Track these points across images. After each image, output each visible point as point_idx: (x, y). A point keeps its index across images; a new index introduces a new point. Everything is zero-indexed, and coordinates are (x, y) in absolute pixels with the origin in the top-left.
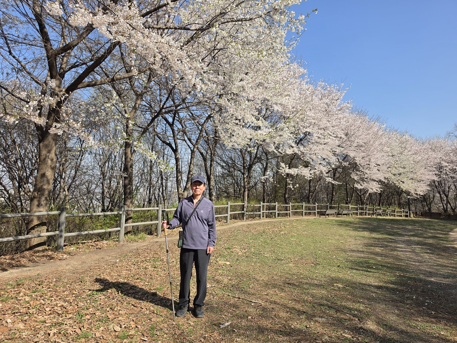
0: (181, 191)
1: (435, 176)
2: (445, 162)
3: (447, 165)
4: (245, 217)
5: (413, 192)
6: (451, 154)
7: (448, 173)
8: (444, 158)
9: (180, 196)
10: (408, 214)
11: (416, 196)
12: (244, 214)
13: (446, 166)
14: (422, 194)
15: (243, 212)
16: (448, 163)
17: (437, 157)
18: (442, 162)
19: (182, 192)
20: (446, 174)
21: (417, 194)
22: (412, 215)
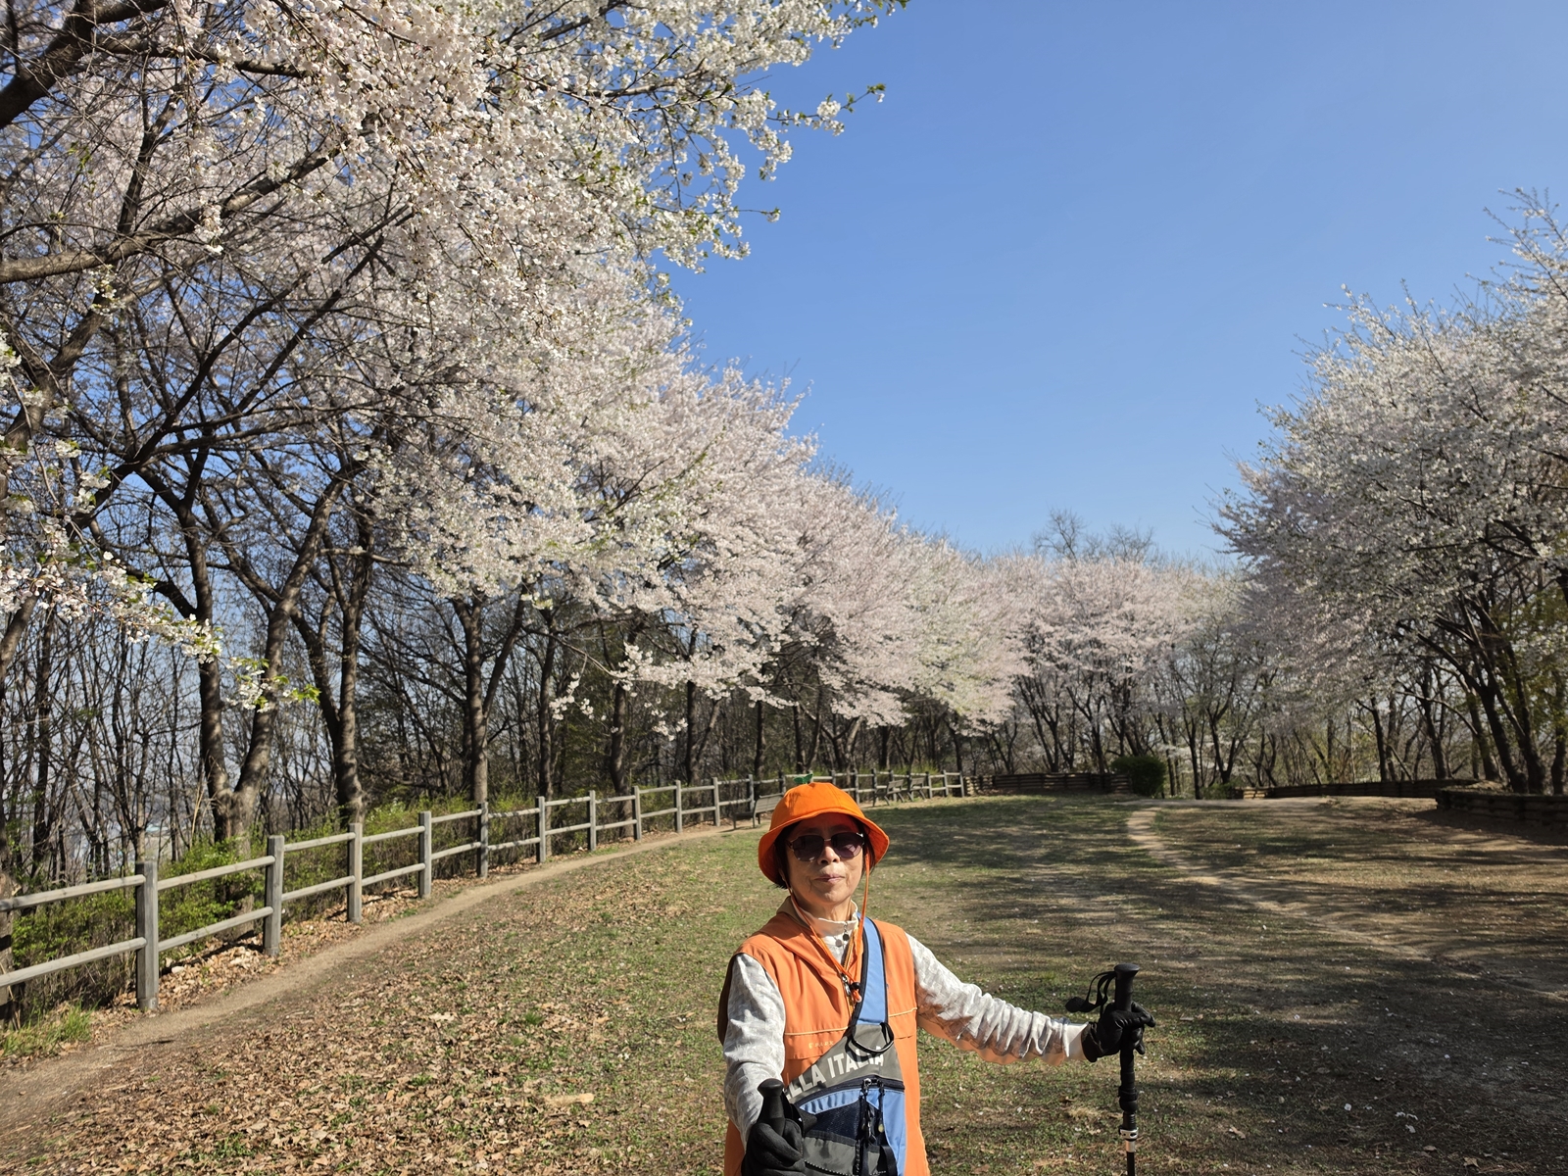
0: (226, 786)
1: (1024, 664)
2: (1045, 620)
3: (1051, 629)
4: (486, 865)
5: (973, 717)
6: (1059, 599)
7: (1056, 654)
8: (1043, 611)
9: (223, 809)
10: (961, 786)
11: (982, 729)
12: (480, 851)
13: (1050, 635)
14: (997, 721)
15: (477, 844)
16: (1053, 624)
17: (1023, 606)
18: (1039, 622)
19: (230, 792)
20: (1050, 658)
21: (983, 722)
22: (971, 789)
